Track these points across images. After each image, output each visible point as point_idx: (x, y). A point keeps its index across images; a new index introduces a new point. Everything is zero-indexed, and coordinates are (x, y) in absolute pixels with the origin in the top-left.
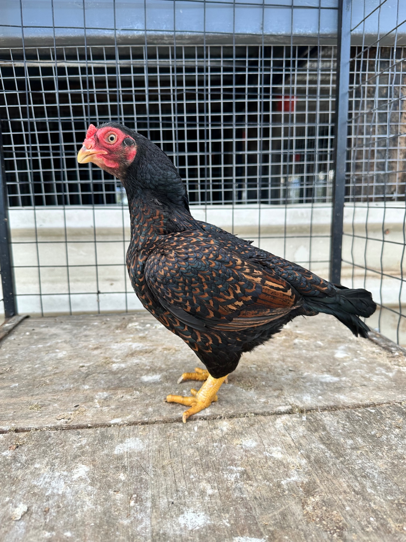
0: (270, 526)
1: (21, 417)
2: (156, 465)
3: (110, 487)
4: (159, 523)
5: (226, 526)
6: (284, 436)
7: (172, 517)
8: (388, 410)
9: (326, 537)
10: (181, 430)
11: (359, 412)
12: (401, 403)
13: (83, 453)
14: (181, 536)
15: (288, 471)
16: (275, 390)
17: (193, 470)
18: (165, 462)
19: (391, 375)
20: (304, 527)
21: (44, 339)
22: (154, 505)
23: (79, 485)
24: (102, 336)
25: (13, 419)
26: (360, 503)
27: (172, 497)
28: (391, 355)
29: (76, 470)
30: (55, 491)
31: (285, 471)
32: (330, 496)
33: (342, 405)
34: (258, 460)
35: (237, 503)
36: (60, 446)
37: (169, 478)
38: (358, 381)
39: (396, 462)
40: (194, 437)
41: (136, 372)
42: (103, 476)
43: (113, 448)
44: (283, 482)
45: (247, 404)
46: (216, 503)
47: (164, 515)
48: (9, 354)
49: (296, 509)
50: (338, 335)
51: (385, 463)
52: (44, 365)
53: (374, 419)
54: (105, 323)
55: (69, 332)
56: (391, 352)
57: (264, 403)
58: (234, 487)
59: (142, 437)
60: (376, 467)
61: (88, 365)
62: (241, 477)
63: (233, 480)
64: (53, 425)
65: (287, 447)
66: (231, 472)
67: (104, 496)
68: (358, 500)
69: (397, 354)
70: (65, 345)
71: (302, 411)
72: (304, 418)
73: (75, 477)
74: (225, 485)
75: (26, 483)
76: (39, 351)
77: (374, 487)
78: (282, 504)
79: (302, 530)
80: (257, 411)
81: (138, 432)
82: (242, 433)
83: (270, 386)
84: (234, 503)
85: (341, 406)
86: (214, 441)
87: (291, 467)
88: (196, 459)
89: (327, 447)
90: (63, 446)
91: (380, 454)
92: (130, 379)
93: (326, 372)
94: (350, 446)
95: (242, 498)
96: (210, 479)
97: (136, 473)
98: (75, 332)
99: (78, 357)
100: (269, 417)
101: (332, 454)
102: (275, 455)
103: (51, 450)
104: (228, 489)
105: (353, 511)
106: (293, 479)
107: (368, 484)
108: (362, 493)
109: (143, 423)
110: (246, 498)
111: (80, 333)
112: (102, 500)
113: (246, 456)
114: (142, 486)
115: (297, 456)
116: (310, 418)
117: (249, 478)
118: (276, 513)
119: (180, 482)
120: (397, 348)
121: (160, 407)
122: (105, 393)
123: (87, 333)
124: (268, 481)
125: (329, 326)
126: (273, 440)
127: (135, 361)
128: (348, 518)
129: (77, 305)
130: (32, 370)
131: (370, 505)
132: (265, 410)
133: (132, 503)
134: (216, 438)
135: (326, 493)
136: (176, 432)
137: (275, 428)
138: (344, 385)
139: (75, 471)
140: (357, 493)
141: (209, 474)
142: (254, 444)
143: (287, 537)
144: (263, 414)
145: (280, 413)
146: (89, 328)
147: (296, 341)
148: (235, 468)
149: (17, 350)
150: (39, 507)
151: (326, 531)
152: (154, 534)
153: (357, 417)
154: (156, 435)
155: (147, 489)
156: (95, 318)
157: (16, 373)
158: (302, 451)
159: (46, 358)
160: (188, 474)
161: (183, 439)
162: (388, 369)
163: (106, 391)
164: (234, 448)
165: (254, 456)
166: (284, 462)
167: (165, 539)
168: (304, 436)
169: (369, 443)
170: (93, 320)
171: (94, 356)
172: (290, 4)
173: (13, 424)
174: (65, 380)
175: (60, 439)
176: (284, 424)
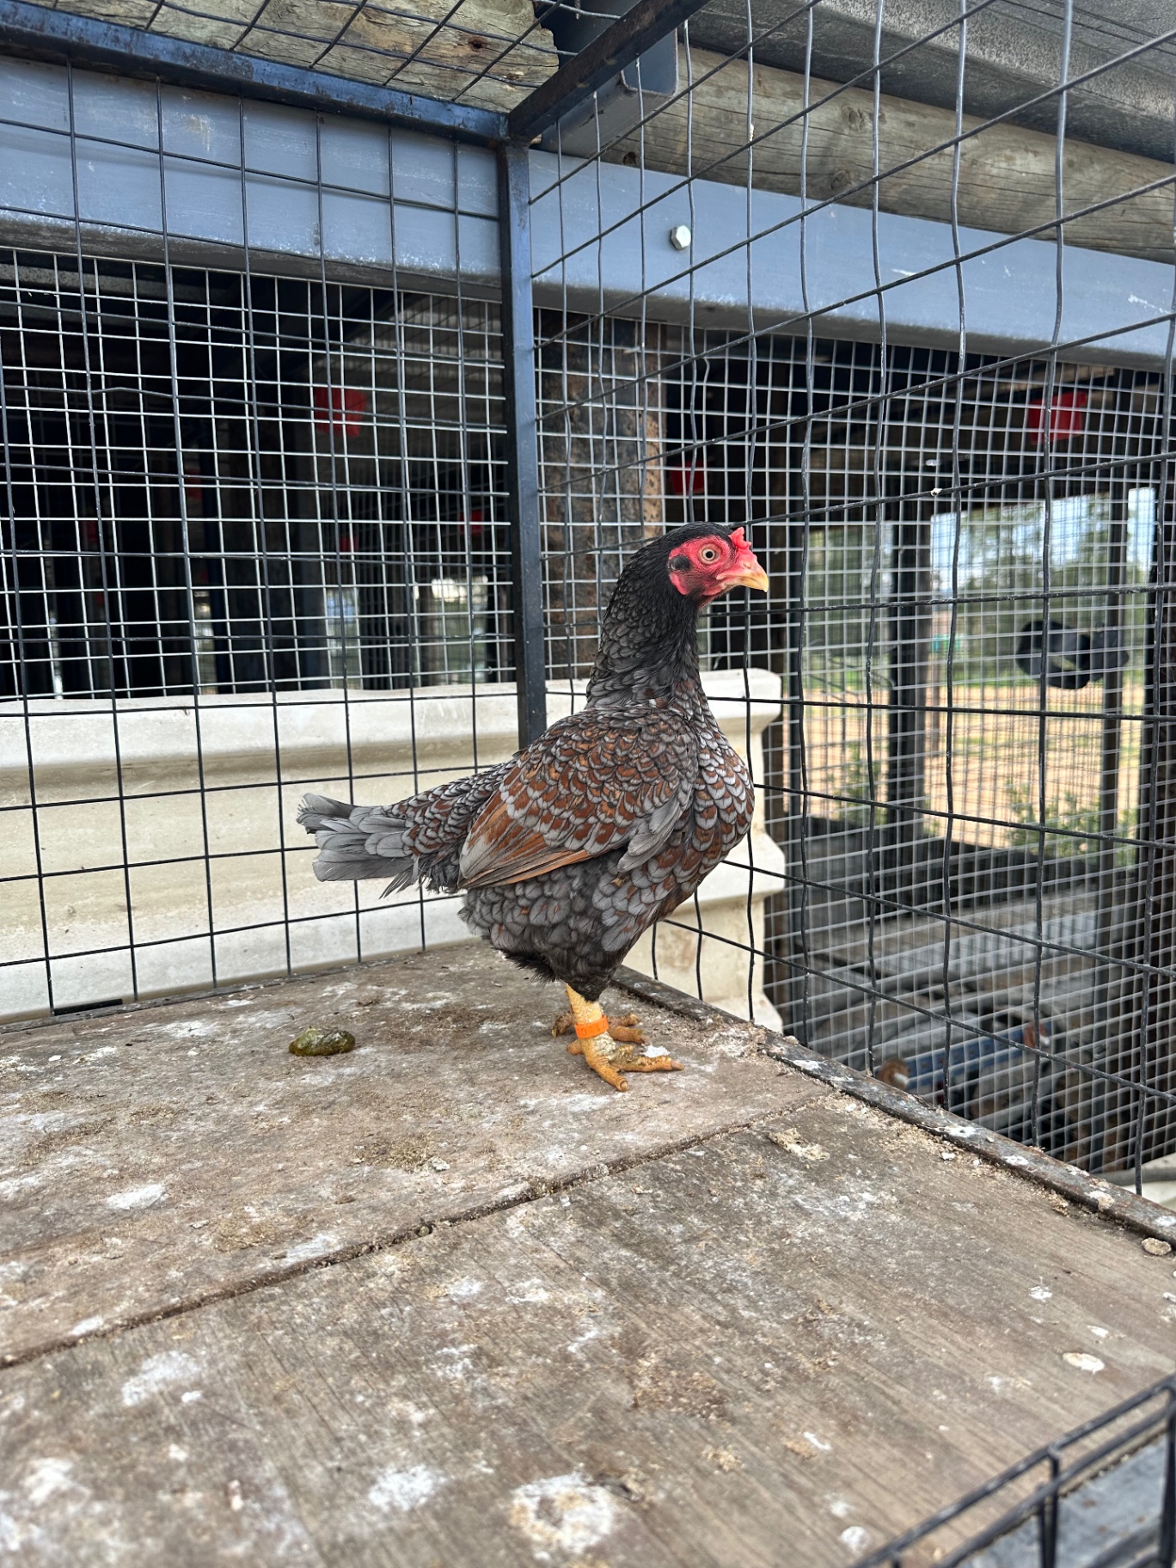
0: (580, 1442)
2: (257, 1400)
3: (153, 1486)
4: (325, 1522)
5: (486, 1475)
6: (536, 1251)
7: (351, 1499)
8: (730, 1145)
9: (696, 1426)
10: (283, 1303)
11: (675, 1163)
12: (748, 1126)
13: (31, 1432)
14: (391, 1529)
15: (573, 1322)
16: (478, 1155)
17: (356, 1382)
18: (279, 1385)
19: (709, 1069)
20: (649, 1423)
22: (295, 1489)
26: (738, 1343)
27: (332, 1458)
28: (697, 1025)
29: (33, 1478)
31: (567, 1325)
32: (676, 1347)
33: (637, 1155)
34: (499, 1319)
35: (491, 1421)
37: (303, 1419)
38: (652, 1097)
39: (777, 1247)
40: (324, 1309)
41: (81, 1190)
43: (115, 1394)
44: (572, 1349)
46: (442, 1435)
47: (329, 1501)
49: (622, 1394)
51: (758, 1254)
53: (709, 1170)
56: (696, 1018)
57: (464, 1189)
58: (468, 1390)
59: (185, 1346)
60: (744, 1265)
62: (475, 1364)
63: (459, 1376)
65: (553, 1274)
66: (449, 1360)
67: (149, 1513)
68: (731, 1338)
71: (555, 1188)
72: (566, 1202)
73: (39, 1496)
74: (446, 1393)
77: (752, 1304)
78: (587, 1393)
79: (647, 1429)
80: (455, 1211)
81: (169, 1337)
82: (438, 1271)
83: (464, 1148)
84: (483, 1423)
85: (633, 1158)
86: (380, 1305)
87: (576, 1312)
88: (352, 1356)
89: (636, 1251)
91: (743, 1238)
92: (72, 1211)
93: (576, 1088)
94: (680, 1237)
95: (497, 1407)
96: (405, 1391)
97: (214, 1432)
100: (487, 1219)
101: (651, 1263)
102: (530, 1298)
104: (457, 1399)
105: (729, 1361)
106: (589, 1335)
107: (740, 1302)
108: (733, 1323)
109: (169, 1313)
110: (504, 1404)
112: (149, 1523)
113: (468, 1317)
114: (243, 1457)
115: (582, 1286)
116: (579, 1198)
117: (494, 1362)
118: (580, 1414)
119: (335, 1418)
120: (702, 1008)
121: (198, 1261)
122: (13, 1263)
124: (539, 1355)
126: (516, 1266)
127: (65, 1161)
128: (725, 1377)
131: (756, 1340)
132: (471, 1205)
133: (237, 1503)
134: (382, 1296)
135: (666, 1343)
136: (272, 1310)
137: (510, 1239)
138: (624, 1111)
139: (30, 1481)
140: (725, 1326)
141: (400, 1380)
142: (477, 1287)
143: (621, 1453)
144: (469, 1216)
145: (510, 1204)
147: (485, 1028)
148: (453, 1350)
151: (693, 1415)
152: (326, 1548)
153: (673, 1174)
154: (221, 1330)
155: (260, 1459)
158: (586, 1274)
160: (347, 1397)
161: (298, 1321)
162: (701, 1057)
163: (17, 1257)
164: (433, 1307)
165: (487, 1311)
166: (558, 1305)
167: (358, 1551)
168: (580, 1242)
169: (715, 1220)
172: (384, 192)
176: (527, 1225)
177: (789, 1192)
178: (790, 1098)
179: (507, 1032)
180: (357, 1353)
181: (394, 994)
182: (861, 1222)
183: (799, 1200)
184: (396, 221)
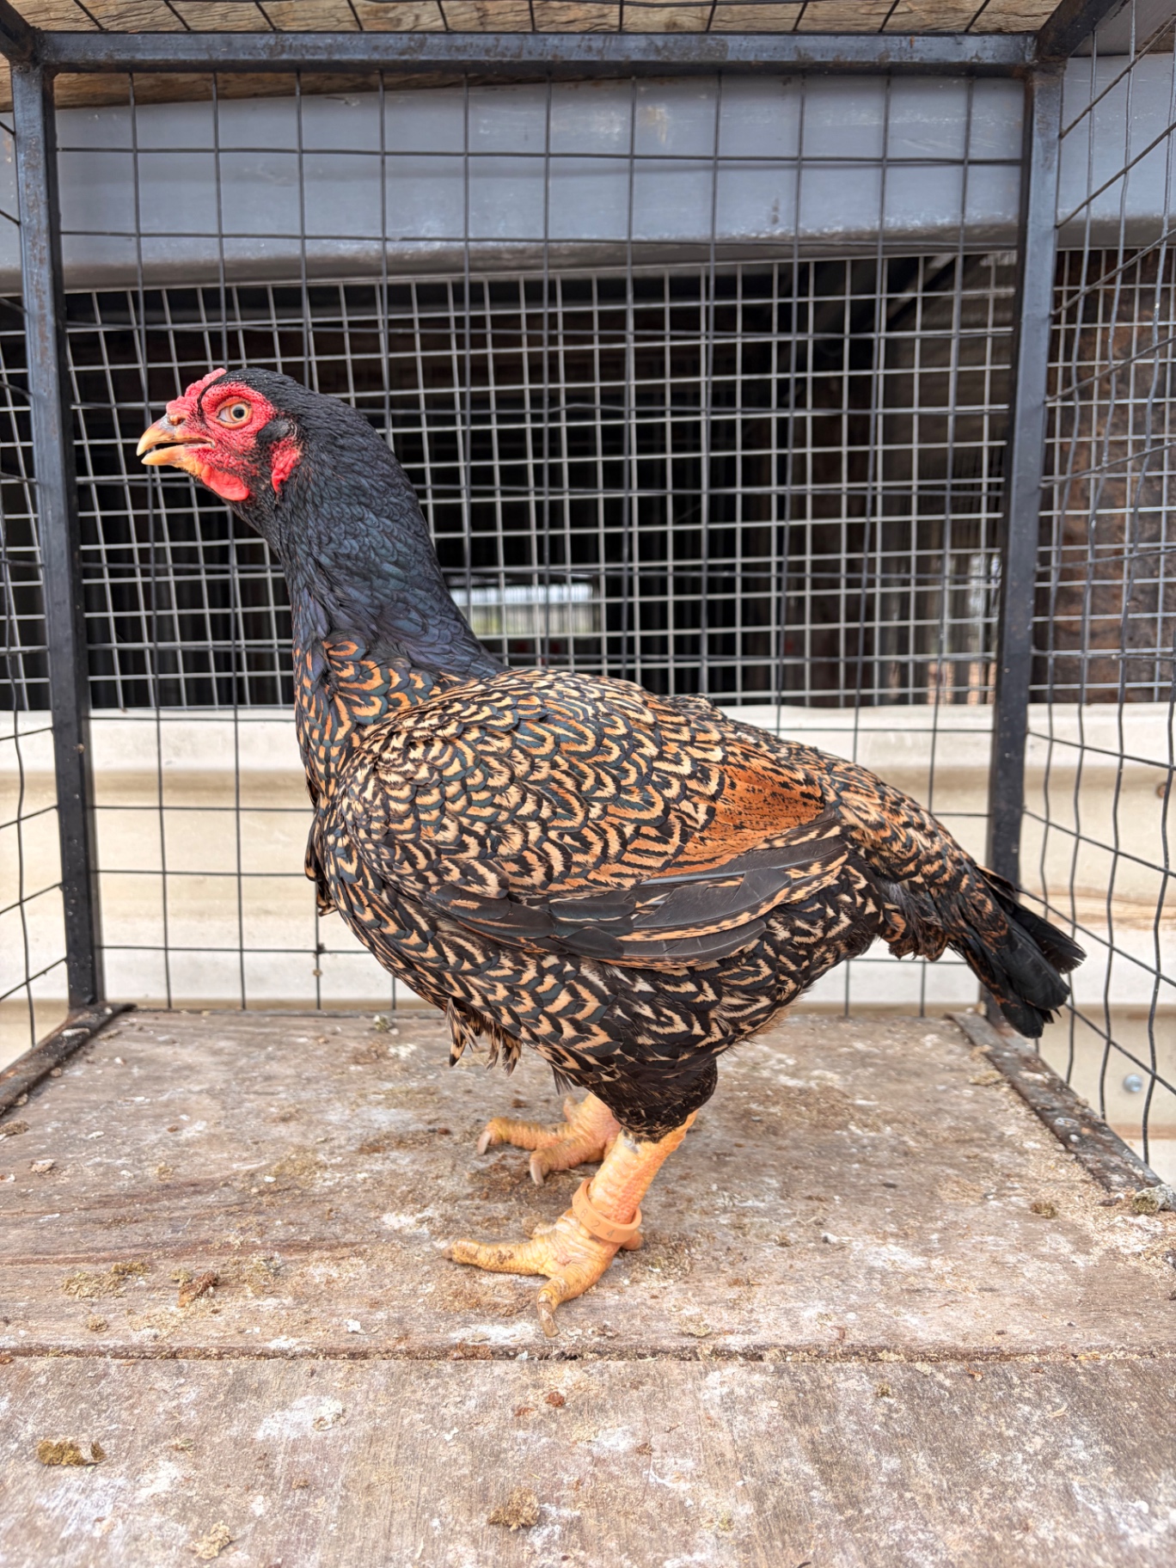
1: (46, 1313)
2: (354, 1481)
6: (714, 1426)
10: (443, 1384)
11: (947, 1376)
12: (1078, 1357)
13: (178, 1430)
15: (693, 1532)
16: (731, 1284)
17: (445, 1504)
18: (380, 1474)
19: (1080, 1261)
21: (158, 1079)
23: (148, 1517)
24: (309, 1080)
25: (26, 1318)
28: (1102, 1195)
29: (151, 1476)
30: (86, 1528)
31: (684, 1533)
33: (908, 1347)
34: (620, 1495)
36: (126, 1405)
37: (375, 1521)
38: (979, 1274)
39: (998, 1537)
43: (257, 1421)
45: (644, 1319)
48: (58, 1120)
50: (974, 1119)
51: (969, 1538)
52: (140, 1161)
54: (326, 1042)
55: (226, 1064)
56: (1107, 1187)
59: (338, 1397)
60: (940, 1545)
61: (252, 1167)
62: (562, 1537)
63: (539, 1542)
64: (121, 1343)
65: (712, 1461)
66: (542, 1519)
69: (1121, 1195)
70: (206, 1101)
73: (143, 1494)
74: (514, 1557)
75: (20, 1499)
76: (137, 1115)
81: (332, 1381)
82: (602, 1409)
83: (723, 1271)
85: (901, 1349)
86: (522, 1425)
87: (704, 1521)
88: (461, 1472)
89: (822, 1472)
90: (133, 1407)
91: (963, 1508)
92: (351, 1219)
93: (896, 1236)
94: (888, 1475)
96: (479, 1537)
97: (298, 1498)
98: (243, 1062)
99: (231, 1140)
100: (689, 1366)
101: (829, 1496)
102: (669, 1481)
103: (99, 1413)
106: (698, 1557)
109: (353, 1356)
111: (254, 1068)
113: (594, 1476)
114: (303, 1536)
115: (732, 1491)
116: (804, 1377)
117: (582, 1542)
119: (400, 1534)
120: (1130, 1173)
123: (274, 1068)
124: (631, 1556)
125: (955, 1088)
126: (681, 1436)
129: (261, 981)
130: (104, 1174)
132: (686, 1341)
136: (430, 1389)
137: (698, 1401)
138: (932, 1285)
139: (146, 1477)
142: (626, 1444)
144: (677, 1355)
145: (726, 1356)
146: (279, 1053)
148: (554, 1510)
149: (81, 1110)
153: (936, 1389)
154: (376, 1392)
155: (313, 1546)
156: (305, 1022)
157: (63, 1180)
158: (748, 1478)
159: (153, 1138)
160: (426, 1516)
162: (1083, 1243)
164: (569, 1450)
165: (618, 1477)
166: (691, 1505)
168: (768, 1434)
169: (945, 1471)
170: (296, 1028)
171: (274, 1142)
172: (877, 154)
173: (22, 1333)
174: (183, 1208)
175: (130, 1385)
176: (725, 1390)
177: (1070, 1468)
178: (1162, 1337)
179: (865, 1141)
180: (466, 1471)
181: (780, 1061)
182: (1142, 1550)
183: (1076, 1484)
184: (888, 186)
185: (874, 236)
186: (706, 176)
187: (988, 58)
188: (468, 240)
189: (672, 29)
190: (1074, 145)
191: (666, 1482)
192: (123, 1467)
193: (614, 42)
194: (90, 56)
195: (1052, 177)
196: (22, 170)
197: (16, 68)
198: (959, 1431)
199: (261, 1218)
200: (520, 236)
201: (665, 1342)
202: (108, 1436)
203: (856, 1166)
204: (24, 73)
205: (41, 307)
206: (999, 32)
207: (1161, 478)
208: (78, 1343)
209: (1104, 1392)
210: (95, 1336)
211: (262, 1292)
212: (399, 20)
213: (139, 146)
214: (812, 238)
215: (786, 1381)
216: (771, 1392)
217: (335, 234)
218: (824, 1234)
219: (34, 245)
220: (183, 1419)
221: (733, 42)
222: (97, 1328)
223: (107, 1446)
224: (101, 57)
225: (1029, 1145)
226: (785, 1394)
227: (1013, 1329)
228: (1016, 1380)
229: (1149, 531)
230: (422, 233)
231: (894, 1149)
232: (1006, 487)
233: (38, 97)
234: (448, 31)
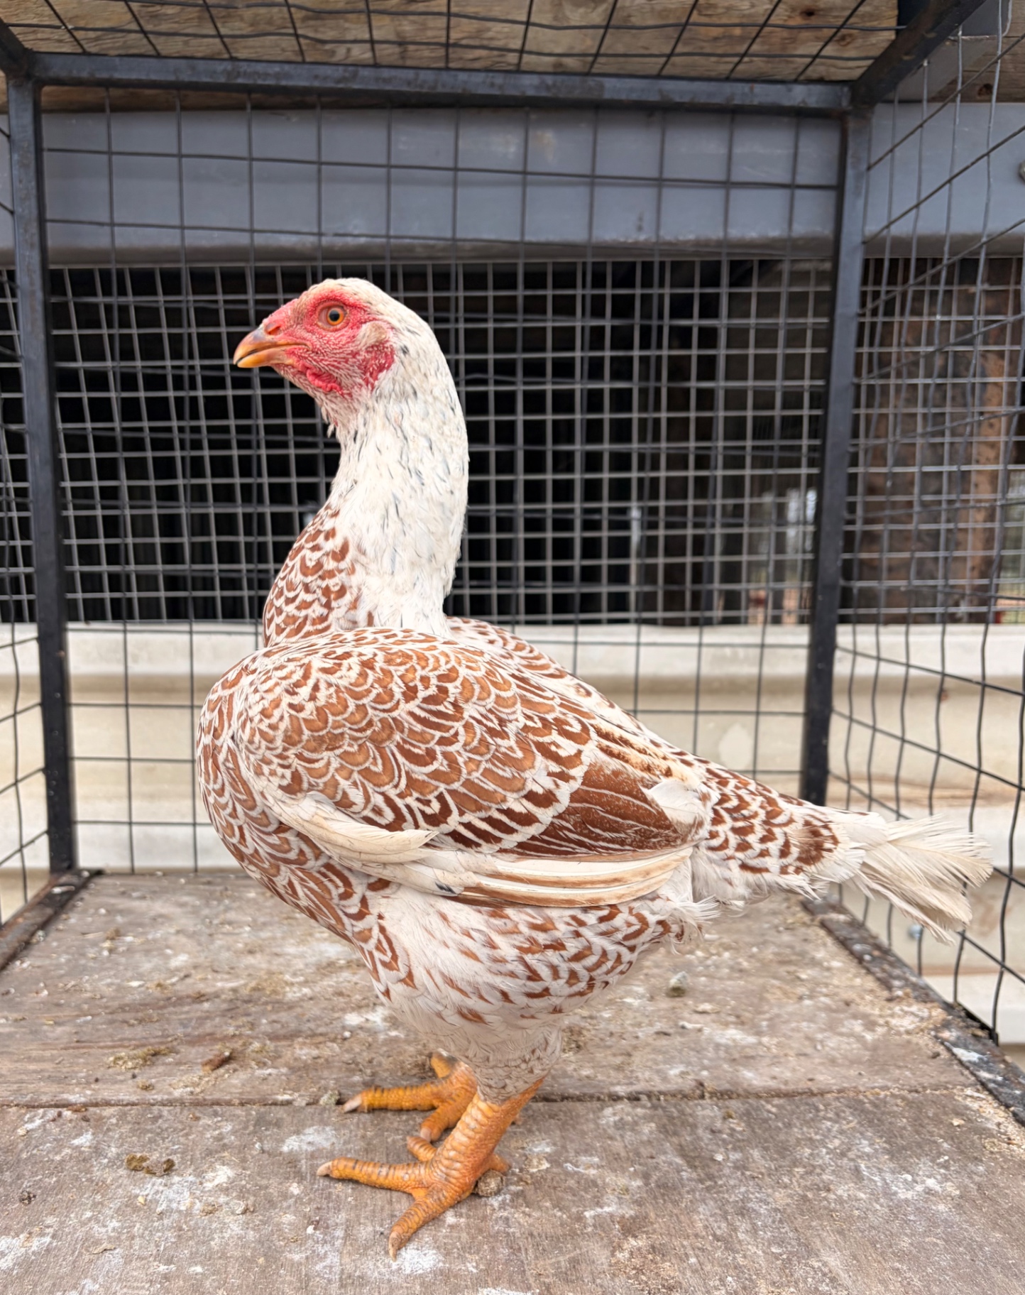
0: (548, 1276)
4: (354, 1261)
5: (470, 1272)
6: (611, 1138)
7: (378, 1253)
8: (836, 1104)
12: (866, 1093)
13: (224, 1148)
14: (389, 1281)
15: (603, 1196)
16: (614, 1055)
19: (870, 1036)
21: (139, 924)
22: (347, 1236)
23: (217, 1198)
24: (264, 924)
25: (89, 1083)
27: (381, 1226)
28: (886, 994)
29: (212, 1174)
30: (174, 1205)
31: (595, 1197)
32: (666, 1239)
33: (745, 1090)
34: (549, 1176)
35: (497, 1240)
36: (181, 1134)
38: (796, 1045)
39: (810, 1195)
41: (333, 1007)
42: (261, 1188)
43: (281, 1141)
44: (587, 1214)
46: (459, 1237)
47: (364, 1250)
48: (68, 953)
49: (600, 1255)
50: (792, 947)
51: (790, 1196)
53: (800, 1119)
59: (337, 1128)
60: (771, 1200)
61: (233, 985)
62: (512, 1201)
64: (166, 1097)
65: (612, 1158)
69: (900, 993)
70: (184, 940)
73: (209, 1186)
76: (130, 950)
77: (754, 1231)
78: (577, 1247)
79: (602, 1286)
81: (330, 1119)
82: (530, 1131)
84: (491, 1240)
85: (741, 1091)
87: (609, 1190)
89: (688, 1162)
90: (187, 1135)
91: (786, 1180)
92: (319, 1019)
93: (735, 1023)
94: (734, 1163)
95: (508, 1234)
97: (322, 1185)
98: (206, 911)
100: (590, 1104)
101: (694, 1175)
103: (163, 1139)
105: (701, 1264)
106: (607, 1209)
107: (744, 1225)
108: (726, 1239)
110: (514, 1233)
111: (216, 915)
115: (627, 1174)
118: (561, 1259)
123: (231, 915)
124: (561, 1210)
126: (588, 1144)
128: (689, 1274)
131: (734, 1258)
132: (586, 1090)
133: (310, 1230)
135: (661, 1234)
137: (597, 1125)
138: (762, 1053)
139: (209, 1175)
140: (718, 1239)
142: (549, 1149)
144: (580, 1099)
145: (616, 1098)
150: (146, 1229)
152: (345, 1276)
153: (766, 1114)
155: (339, 1210)
158: (637, 1167)
162: (871, 1025)
166: (599, 1182)
167: (362, 1285)
168: (650, 1142)
169: (772, 1160)
170: (245, 886)
171: (247, 968)
172: (722, 177)
173: (89, 1092)
174: (187, 1012)
175: (181, 1122)
176: (617, 1118)
177: (859, 1157)
178: (926, 1081)
182: (907, 1201)
183: (863, 1166)
184: (732, 204)
185: (719, 244)
186: (583, 191)
187: (813, 102)
188: (388, 237)
189: (559, 71)
190: (880, 175)
191: (581, 1170)
192: (190, 1171)
193: (512, 79)
194: (75, 74)
195: (861, 202)
196: (16, 167)
197: (11, 82)
198: (782, 1137)
199: (250, 1019)
200: (432, 234)
201: (571, 1091)
202: (175, 1152)
203: (703, 979)
204: (18, 87)
205: (32, 284)
206: (820, 81)
207: (942, 444)
208: (134, 1098)
209: (883, 1113)
210: (144, 1093)
211: (262, 1065)
212: (333, 53)
213: (114, 149)
214: (670, 243)
215: (660, 1112)
216: (649, 1119)
217: (277, 228)
218: (681, 1023)
219: (26, 231)
220: (226, 1141)
221: (609, 83)
222: (146, 1088)
223: (176, 1159)
224: (85, 75)
225: (836, 964)
226: (660, 1119)
227: (820, 1077)
228: (821, 1107)
229: (933, 488)
230: (350, 229)
231: (732, 968)
232: (821, 449)
233: (30, 106)
234: (376, 65)
